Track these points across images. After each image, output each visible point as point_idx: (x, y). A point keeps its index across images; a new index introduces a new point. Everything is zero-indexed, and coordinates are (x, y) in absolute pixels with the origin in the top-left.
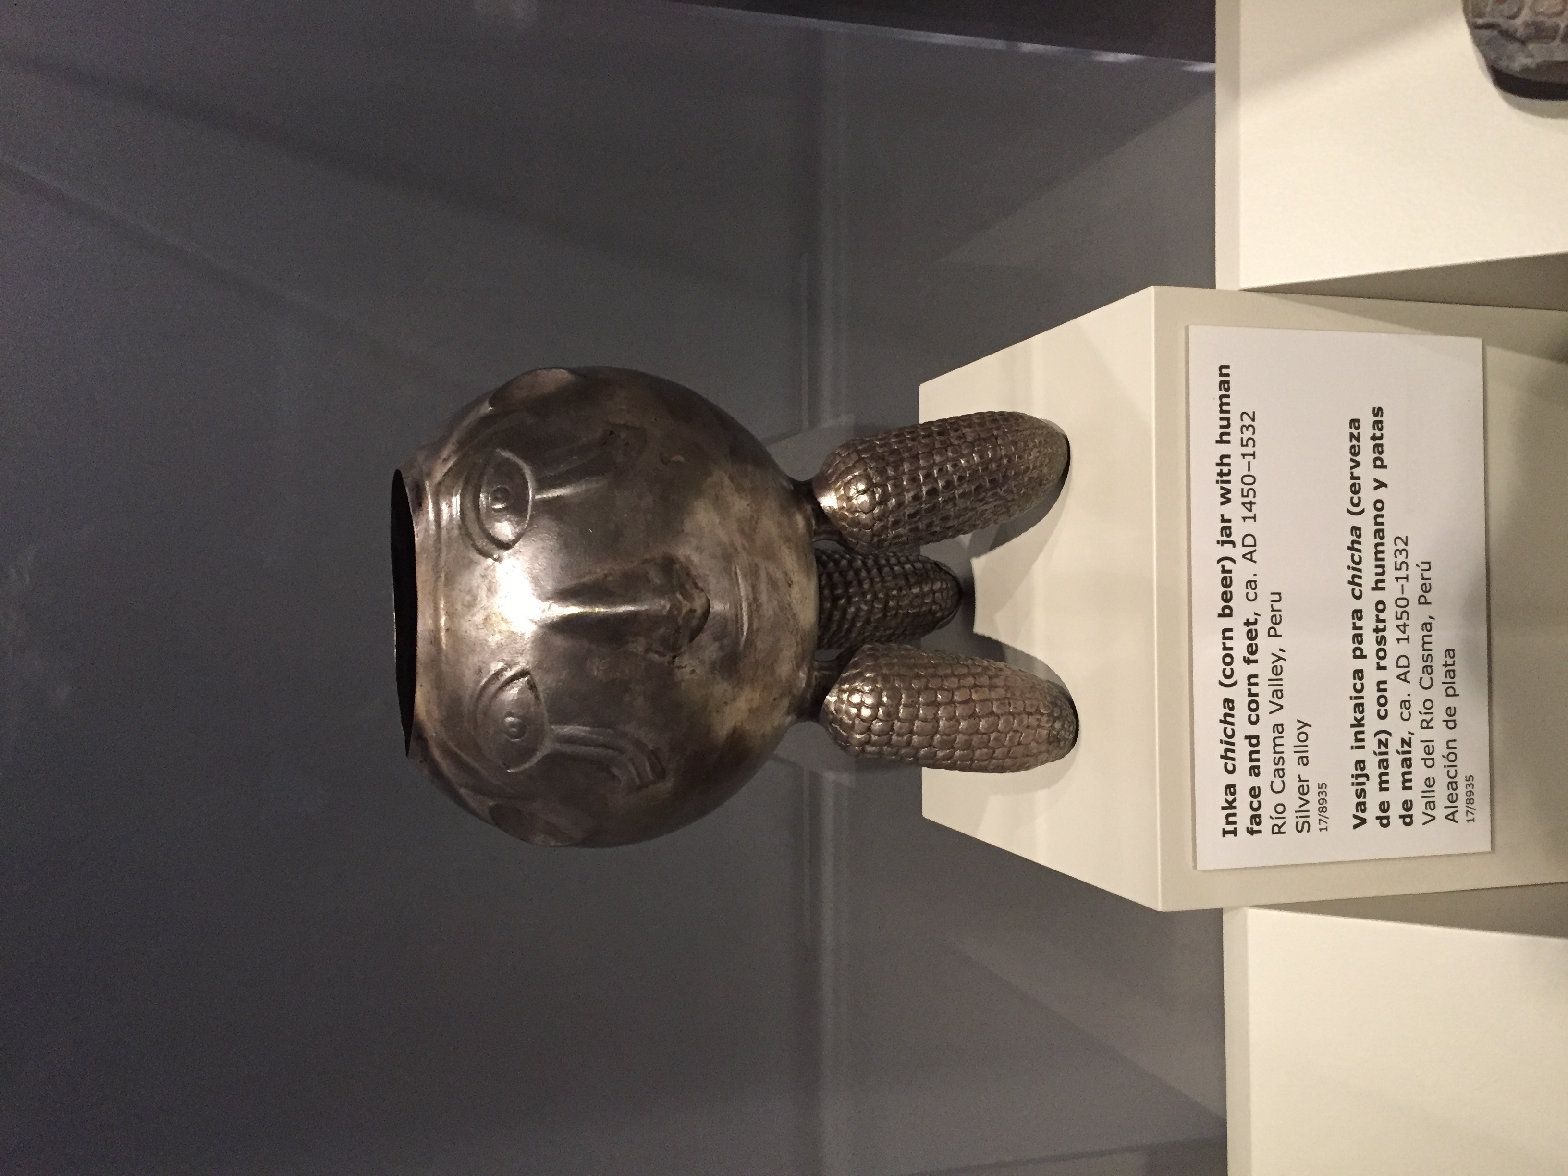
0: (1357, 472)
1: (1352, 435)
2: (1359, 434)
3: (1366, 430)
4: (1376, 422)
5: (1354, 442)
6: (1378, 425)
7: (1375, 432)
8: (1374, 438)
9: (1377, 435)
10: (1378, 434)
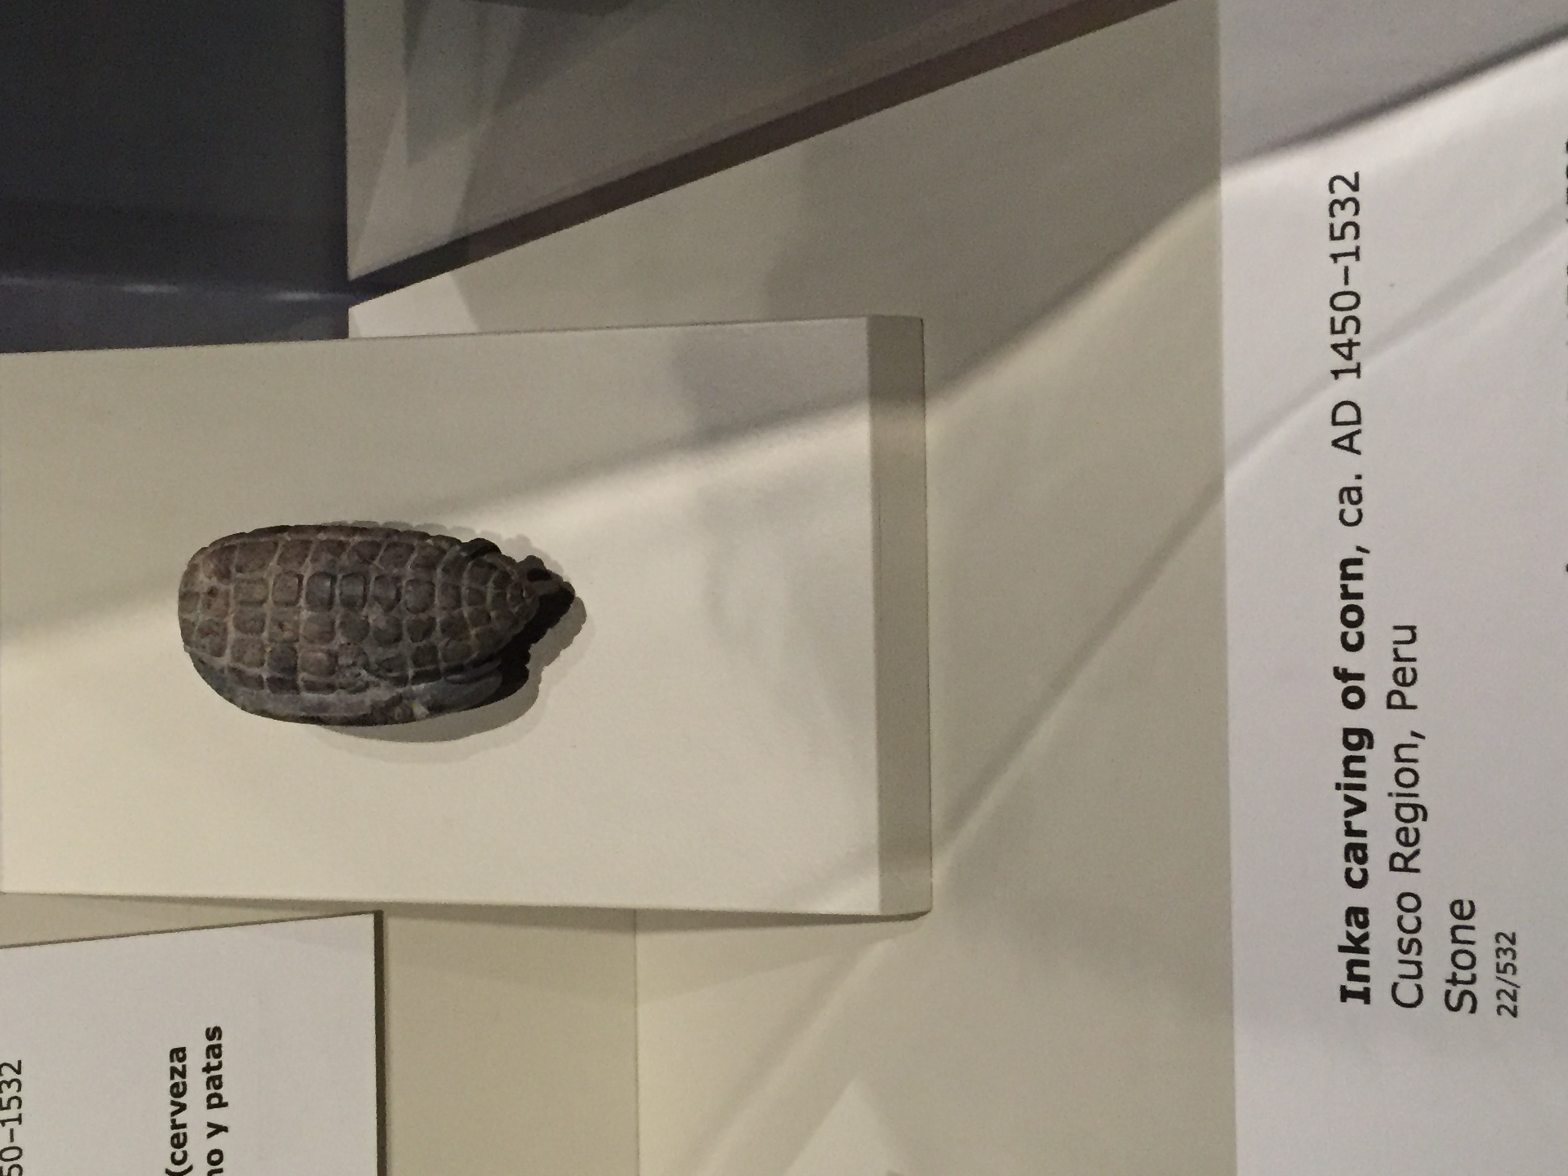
0: (180, 1119)
1: (173, 1070)
2: (184, 1067)
3: (196, 1060)
4: (210, 1048)
5: (178, 1079)
6: (214, 1051)
7: (209, 1060)
8: (208, 1069)
9: (212, 1065)
10: (214, 1062)
